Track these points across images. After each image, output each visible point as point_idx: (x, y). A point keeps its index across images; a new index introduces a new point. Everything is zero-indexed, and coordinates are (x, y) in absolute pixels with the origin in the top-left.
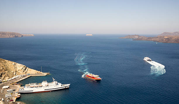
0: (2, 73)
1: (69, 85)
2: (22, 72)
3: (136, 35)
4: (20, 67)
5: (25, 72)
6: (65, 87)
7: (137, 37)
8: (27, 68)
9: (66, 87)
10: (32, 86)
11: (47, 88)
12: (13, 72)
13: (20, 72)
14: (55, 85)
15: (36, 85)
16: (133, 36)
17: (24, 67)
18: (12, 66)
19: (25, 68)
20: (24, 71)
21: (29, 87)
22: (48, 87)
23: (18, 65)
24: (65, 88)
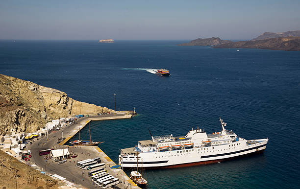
0: (18, 113)
1: (265, 141)
2: (60, 112)
3: (215, 39)
4: (51, 96)
5: (67, 110)
6: (257, 148)
7: (216, 42)
8: (70, 100)
9: (260, 149)
10: (163, 145)
11: (209, 151)
12: (37, 110)
13: (56, 111)
14: (231, 143)
15: (174, 143)
16: (209, 40)
17: (63, 96)
18: (30, 93)
19: (65, 98)
20: (64, 108)
21: (155, 148)
22: (210, 148)
23: (43, 90)
24: (255, 150)
